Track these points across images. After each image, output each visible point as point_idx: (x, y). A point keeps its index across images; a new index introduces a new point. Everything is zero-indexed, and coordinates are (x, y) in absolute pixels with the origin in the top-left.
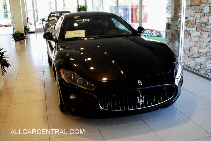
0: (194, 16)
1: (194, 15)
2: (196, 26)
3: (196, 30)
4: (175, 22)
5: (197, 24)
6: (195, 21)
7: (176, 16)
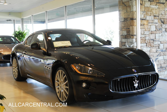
0: (144, 34)
1: (144, 32)
2: (146, 42)
3: (146, 46)
4: (128, 39)
5: (146, 40)
6: (145, 38)
7: (129, 34)
